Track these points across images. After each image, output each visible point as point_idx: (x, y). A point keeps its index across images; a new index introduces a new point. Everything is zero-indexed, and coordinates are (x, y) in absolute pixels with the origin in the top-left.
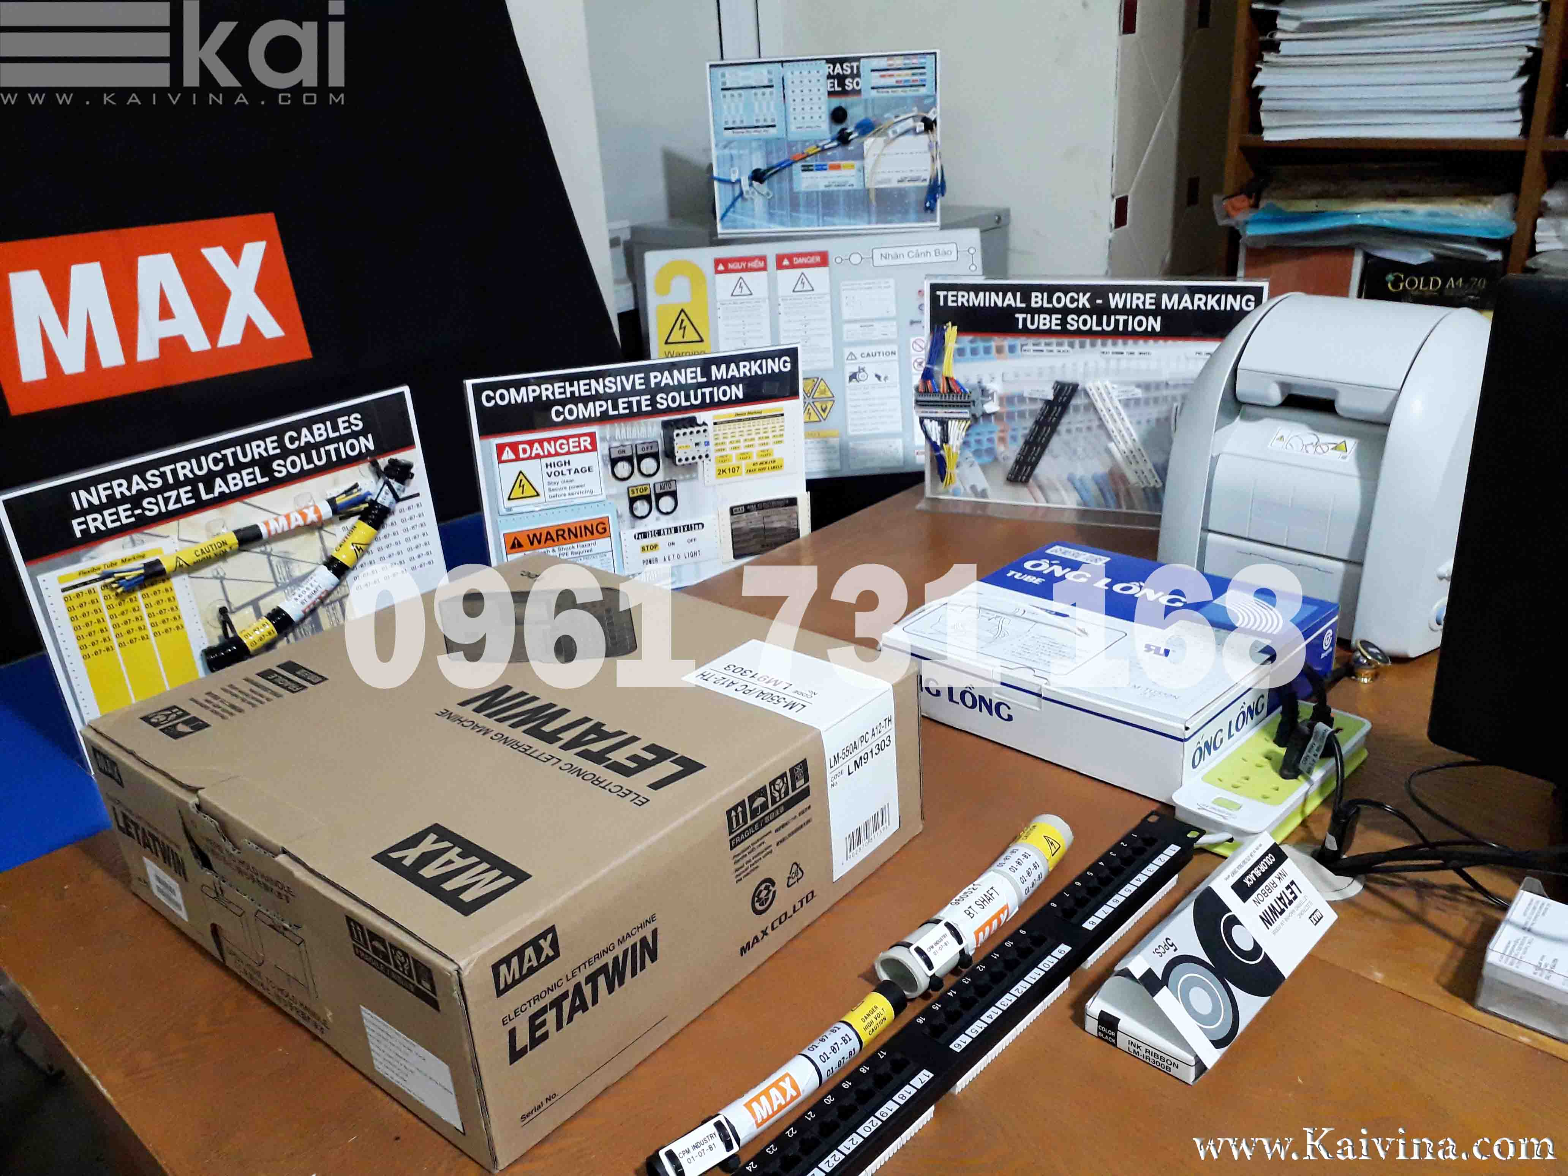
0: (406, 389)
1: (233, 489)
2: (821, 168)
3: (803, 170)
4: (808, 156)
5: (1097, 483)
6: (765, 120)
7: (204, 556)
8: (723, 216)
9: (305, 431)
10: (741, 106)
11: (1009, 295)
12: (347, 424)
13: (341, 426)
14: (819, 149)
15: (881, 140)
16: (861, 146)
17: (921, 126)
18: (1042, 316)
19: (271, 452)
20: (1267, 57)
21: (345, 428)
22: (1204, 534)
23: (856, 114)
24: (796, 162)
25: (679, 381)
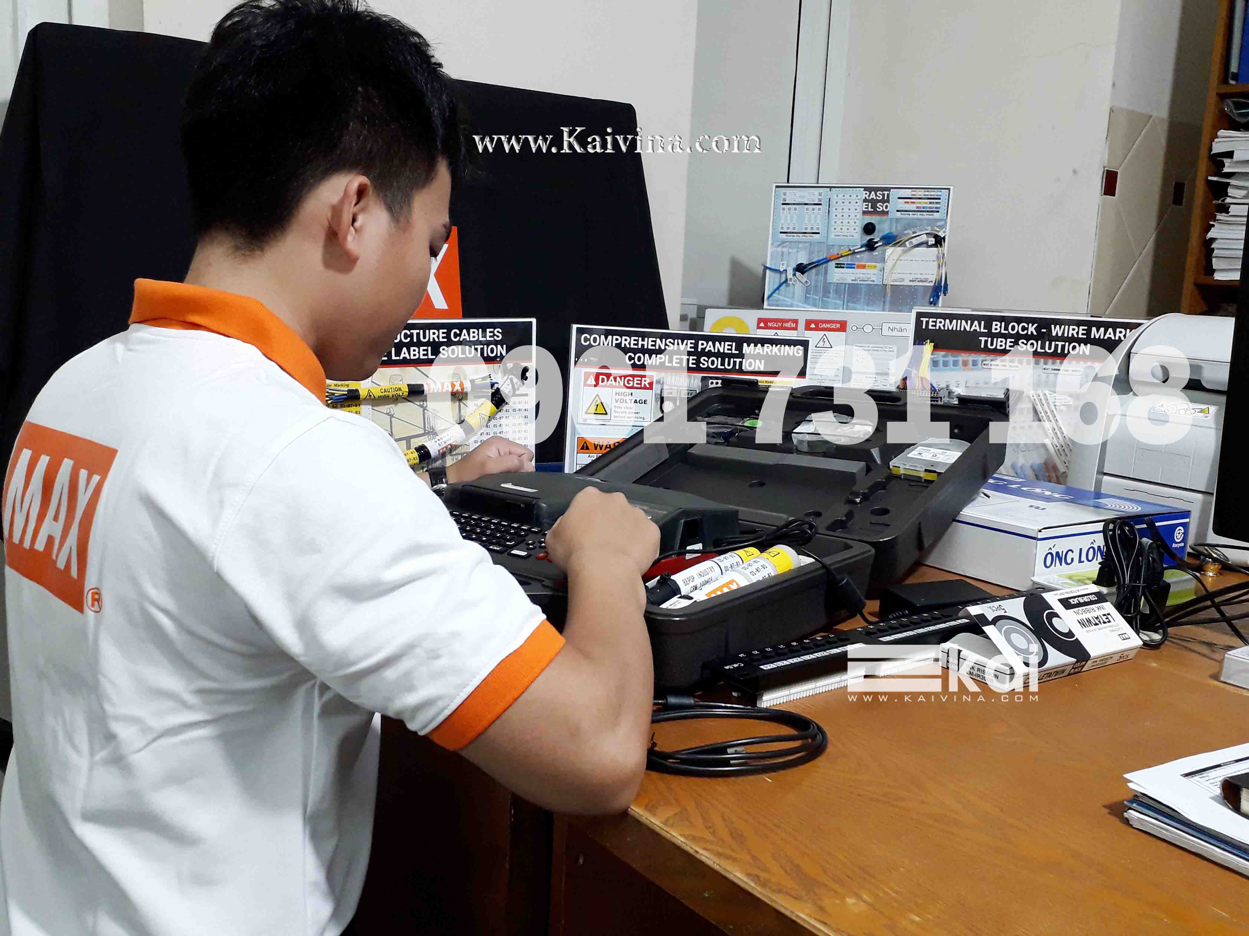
0: (534, 321)
1: (412, 357)
2: (851, 266)
3: (836, 267)
4: (842, 256)
5: (1034, 470)
6: (812, 228)
7: (386, 394)
8: (769, 297)
9: (465, 331)
10: (795, 216)
11: (976, 323)
12: (492, 334)
13: (488, 334)
14: (851, 252)
15: (899, 250)
16: (884, 252)
17: (932, 241)
18: (999, 340)
19: (441, 340)
20: (1220, 216)
21: (490, 337)
22: (1100, 476)
23: (883, 228)
24: (832, 260)
25: (718, 349)
